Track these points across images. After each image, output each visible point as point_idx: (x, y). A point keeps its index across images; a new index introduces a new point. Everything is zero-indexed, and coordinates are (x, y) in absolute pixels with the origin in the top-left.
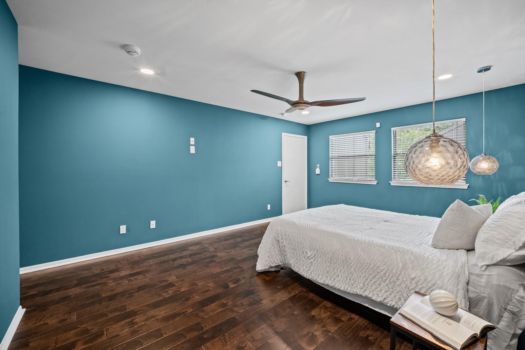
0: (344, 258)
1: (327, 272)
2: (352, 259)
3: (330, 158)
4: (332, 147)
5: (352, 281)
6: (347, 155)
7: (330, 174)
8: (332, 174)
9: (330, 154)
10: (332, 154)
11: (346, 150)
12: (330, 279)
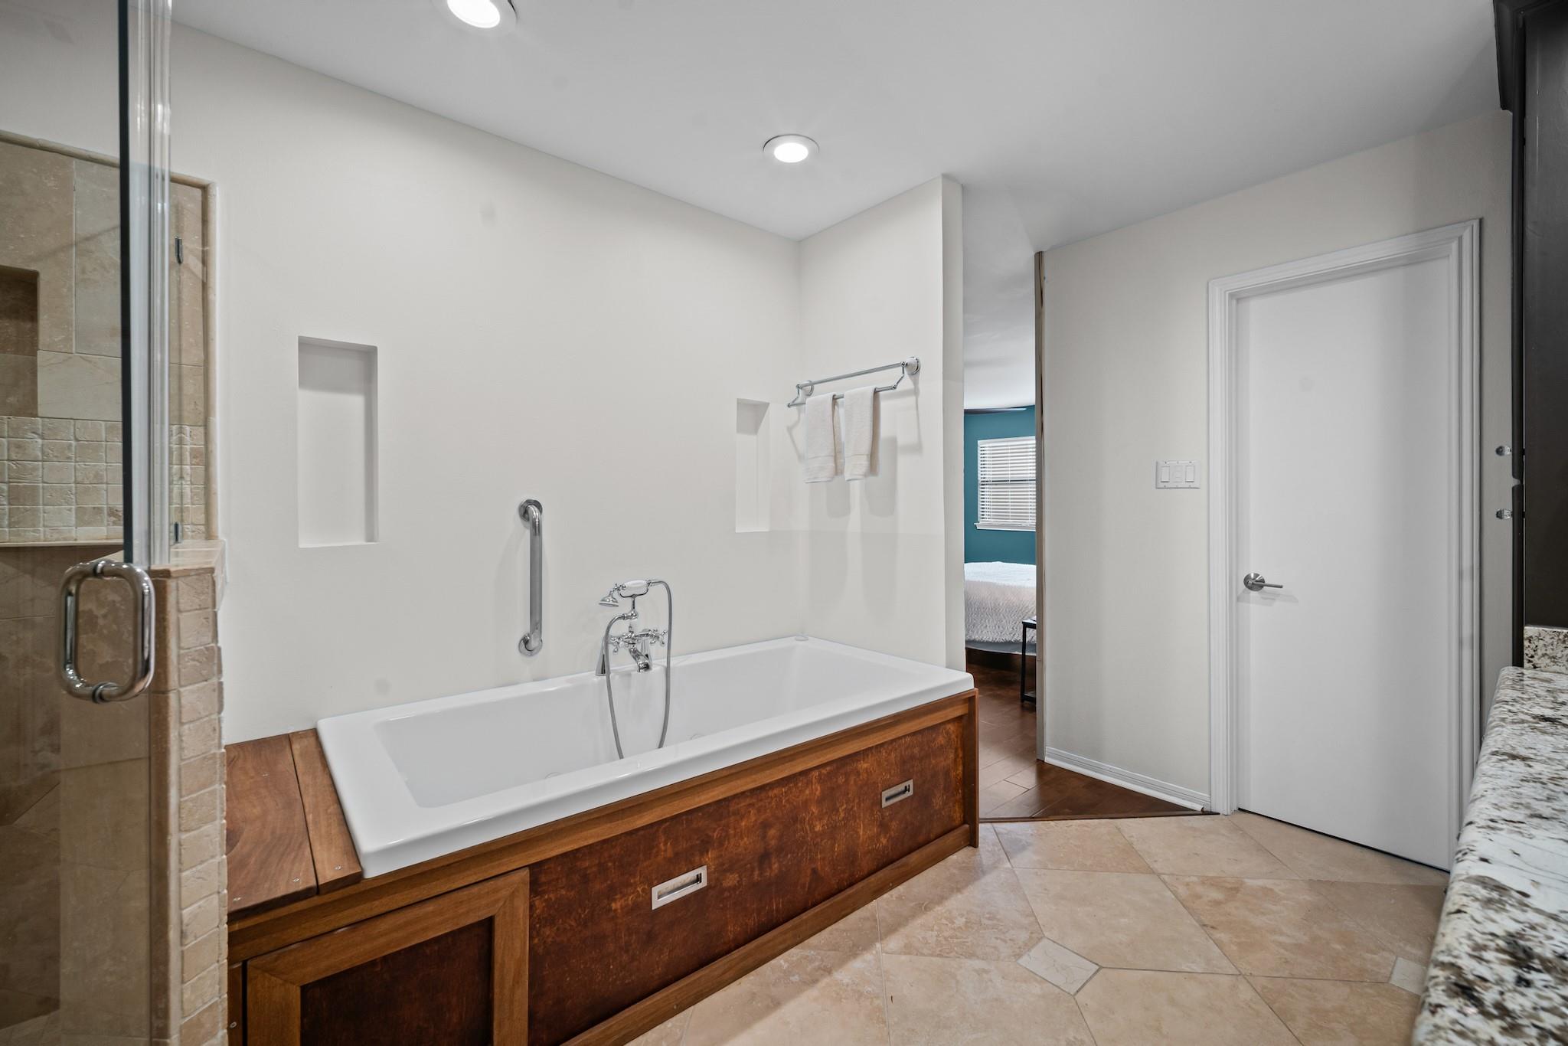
0: (993, 605)
1: (974, 625)
2: (1001, 604)
3: (980, 482)
4: (983, 466)
5: (1001, 629)
6: (1012, 478)
7: (980, 513)
8: (983, 515)
9: (979, 476)
10: (983, 476)
11: (1010, 465)
12: (977, 632)
